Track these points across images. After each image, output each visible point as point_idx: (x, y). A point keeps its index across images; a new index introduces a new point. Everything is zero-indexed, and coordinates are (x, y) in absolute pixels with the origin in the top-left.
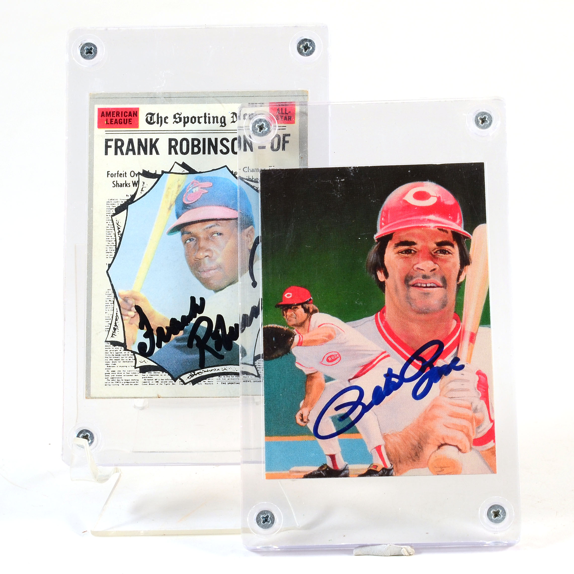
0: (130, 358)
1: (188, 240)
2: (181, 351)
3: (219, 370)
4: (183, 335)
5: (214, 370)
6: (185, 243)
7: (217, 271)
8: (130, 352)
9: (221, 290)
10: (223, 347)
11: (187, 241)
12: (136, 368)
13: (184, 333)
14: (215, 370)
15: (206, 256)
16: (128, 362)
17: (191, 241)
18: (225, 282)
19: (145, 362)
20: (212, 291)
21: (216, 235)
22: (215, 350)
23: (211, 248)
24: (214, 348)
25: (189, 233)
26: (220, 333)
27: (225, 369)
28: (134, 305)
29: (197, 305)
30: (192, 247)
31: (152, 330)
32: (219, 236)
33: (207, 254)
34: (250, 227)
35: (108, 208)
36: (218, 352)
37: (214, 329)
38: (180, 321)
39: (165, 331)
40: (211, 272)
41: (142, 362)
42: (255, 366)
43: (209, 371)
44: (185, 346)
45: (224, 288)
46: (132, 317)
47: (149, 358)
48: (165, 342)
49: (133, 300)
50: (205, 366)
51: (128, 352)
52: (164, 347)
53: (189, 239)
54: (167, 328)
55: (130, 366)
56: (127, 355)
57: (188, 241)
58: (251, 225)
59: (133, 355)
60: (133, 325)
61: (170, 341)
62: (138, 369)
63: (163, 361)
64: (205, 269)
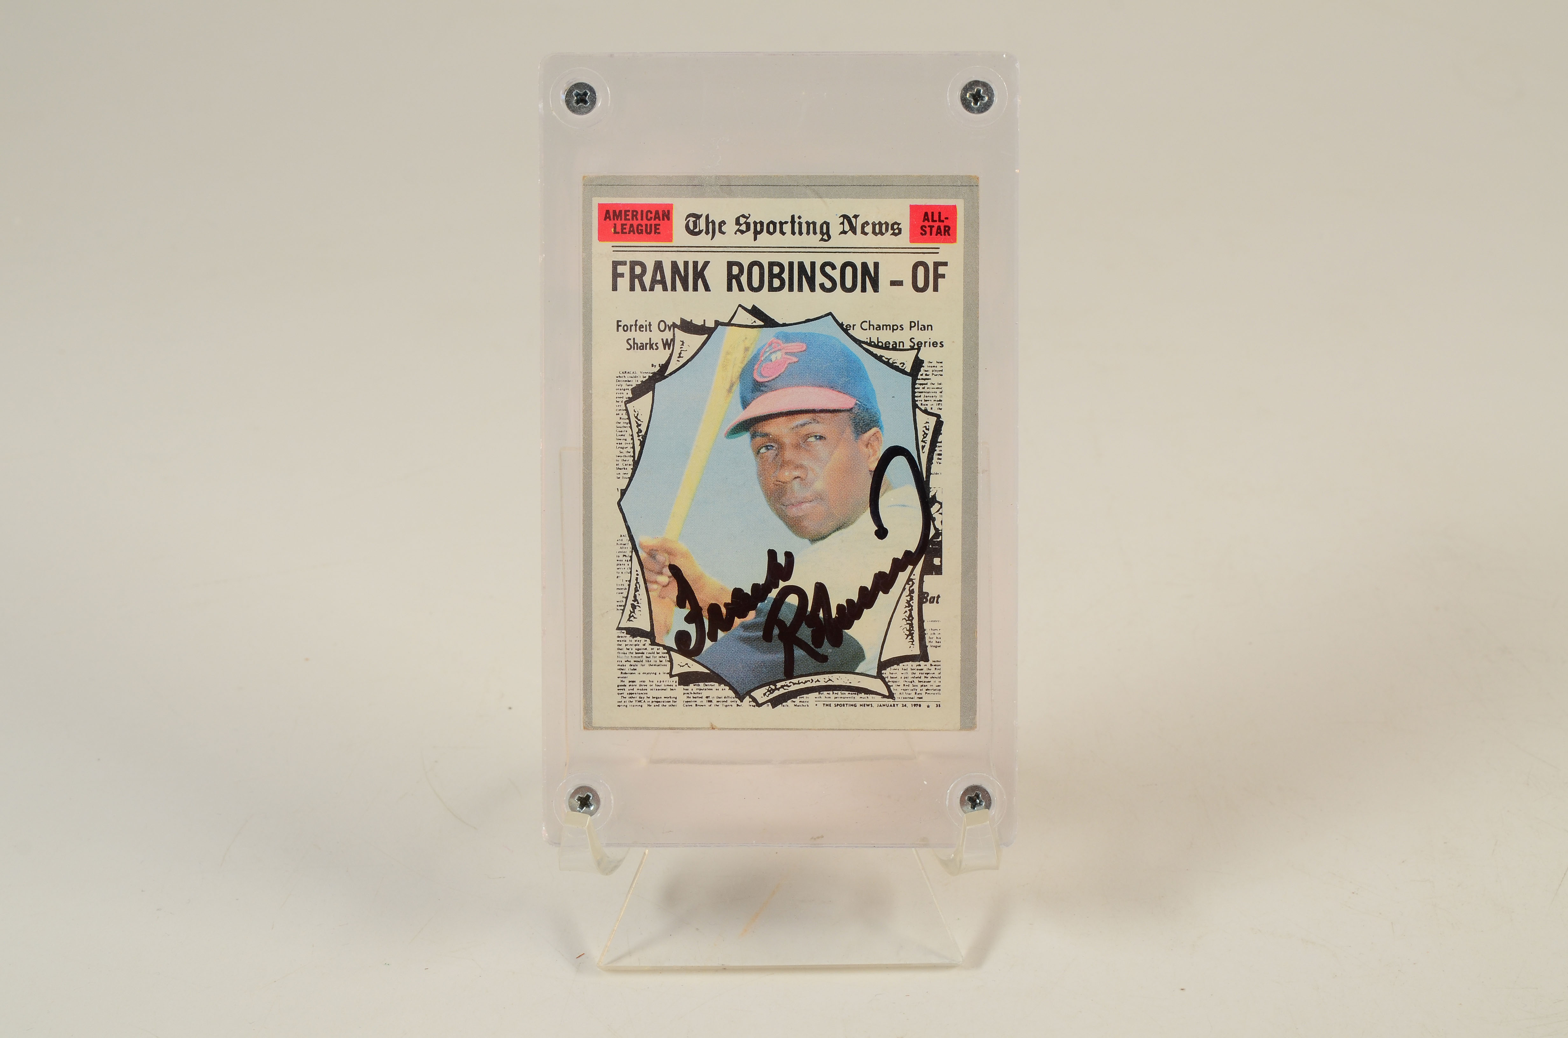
0: (661, 659)
1: (762, 448)
2: (752, 646)
3: (819, 681)
4: (755, 618)
5: (809, 681)
6: (758, 454)
7: (813, 504)
8: (661, 648)
9: (823, 538)
10: (826, 640)
11: (760, 449)
12: (671, 676)
13: (758, 615)
14: (812, 680)
15: (796, 478)
16: (659, 665)
17: (769, 449)
18: (830, 524)
19: (689, 667)
20: (806, 541)
21: (812, 439)
22: (813, 646)
23: (805, 463)
24: (810, 643)
25: (766, 435)
26: (821, 615)
27: (830, 680)
28: (667, 564)
29: (780, 564)
30: (770, 460)
31: (701, 609)
32: (819, 442)
33: (796, 473)
34: (874, 430)
35: (620, 387)
36: (818, 650)
37: (809, 609)
38: (750, 594)
39: (724, 610)
40: (804, 506)
41: (683, 666)
42: (883, 679)
43: (802, 682)
44: (758, 638)
45: (828, 535)
46: (663, 586)
47: (696, 658)
48: (723, 631)
49: (666, 555)
50: (795, 674)
51: (658, 647)
52: (721, 639)
53: (764, 447)
54: (726, 605)
55: (662, 673)
56: (656, 653)
57: (763, 450)
58: (873, 427)
59: (666, 653)
60: (667, 599)
61: (733, 628)
62: (676, 678)
63: (720, 664)
64: (793, 501)
